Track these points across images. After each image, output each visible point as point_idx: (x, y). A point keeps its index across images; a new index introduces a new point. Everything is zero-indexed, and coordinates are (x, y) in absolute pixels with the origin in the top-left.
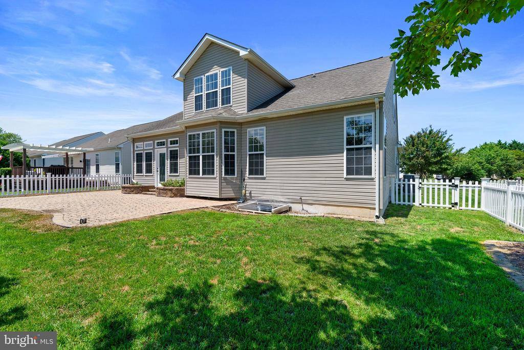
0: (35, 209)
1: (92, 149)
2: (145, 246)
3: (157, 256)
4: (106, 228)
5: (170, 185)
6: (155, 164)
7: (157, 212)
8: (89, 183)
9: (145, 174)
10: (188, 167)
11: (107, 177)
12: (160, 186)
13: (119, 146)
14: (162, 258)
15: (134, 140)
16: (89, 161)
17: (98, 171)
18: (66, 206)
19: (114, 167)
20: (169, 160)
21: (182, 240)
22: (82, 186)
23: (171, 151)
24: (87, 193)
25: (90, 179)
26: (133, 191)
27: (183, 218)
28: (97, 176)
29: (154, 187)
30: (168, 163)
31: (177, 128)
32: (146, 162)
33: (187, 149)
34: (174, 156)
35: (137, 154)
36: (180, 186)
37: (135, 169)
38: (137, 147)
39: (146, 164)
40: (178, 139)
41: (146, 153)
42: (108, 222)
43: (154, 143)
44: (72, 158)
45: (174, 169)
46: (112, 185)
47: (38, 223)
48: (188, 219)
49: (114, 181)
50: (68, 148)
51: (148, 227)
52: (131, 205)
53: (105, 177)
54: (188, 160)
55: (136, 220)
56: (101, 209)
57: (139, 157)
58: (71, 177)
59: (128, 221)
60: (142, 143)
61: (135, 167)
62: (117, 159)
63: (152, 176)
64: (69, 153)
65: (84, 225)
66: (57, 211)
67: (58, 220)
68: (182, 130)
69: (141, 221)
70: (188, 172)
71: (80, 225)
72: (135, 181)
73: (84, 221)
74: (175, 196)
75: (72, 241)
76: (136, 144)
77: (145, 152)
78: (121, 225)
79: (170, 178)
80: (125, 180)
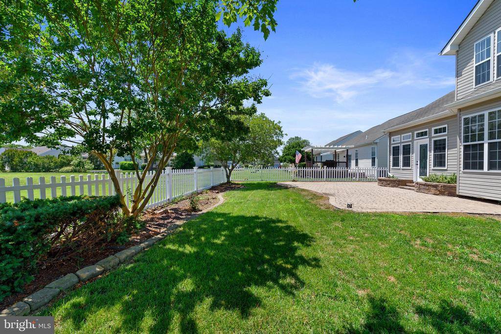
0: (319, 192)
1: (353, 146)
2: (408, 242)
3: (425, 258)
4: (367, 215)
5: (433, 180)
6: (415, 157)
7: (418, 209)
8: (351, 175)
9: (402, 168)
10: (462, 160)
11: (365, 170)
12: (420, 180)
13: (376, 141)
14: (431, 263)
15: (391, 134)
16: (350, 156)
17: (357, 164)
18: (336, 191)
19: (370, 161)
20: (432, 151)
21: (458, 249)
22: (346, 176)
23: (435, 142)
24: (349, 183)
25: (352, 171)
26: (389, 184)
27: (456, 223)
28: (357, 169)
29: (412, 182)
30: (431, 155)
31: (446, 113)
32: (403, 155)
33: (460, 137)
34: (440, 146)
35: (394, 147)
36: (449, 182)
37: (391, 163)
38: (394, 141)
39: (404, 158)
40: (446, 126)
41: (404, 146)
42: (369, 211)
43: (413, 134)
44: (338, 154)
45: (440, 161)
46: (369, 178)
47: (322, 202)
48: (464, 225)
49: (371, 173)
50: (336, 147)
51: (410, 224)
52: (388, 198)
53: (363, 170)
54: (462, 150)
55: (396, 213)
56: (362, 197)
57: (396, 151)
58: (338, 169)
59: (388, 212)
60: (400, 136)
61: (391, 160)
62: (373, 154)
63: (411, 169)
64: (337, 151)
65: (350, 209)
66: (331, 195)
67: (333, 202)
68: (452, 114)
69: (401, 215)
70: (462, 166)
71: (347, 209)
72: (390, 175)
73: (350, 206)
74: (442, 193)
75: (343, 220)
76: (392, 138)
77: (402, 144)
78: (381, 215)
79: (433, 173)
80: (381, 173)
